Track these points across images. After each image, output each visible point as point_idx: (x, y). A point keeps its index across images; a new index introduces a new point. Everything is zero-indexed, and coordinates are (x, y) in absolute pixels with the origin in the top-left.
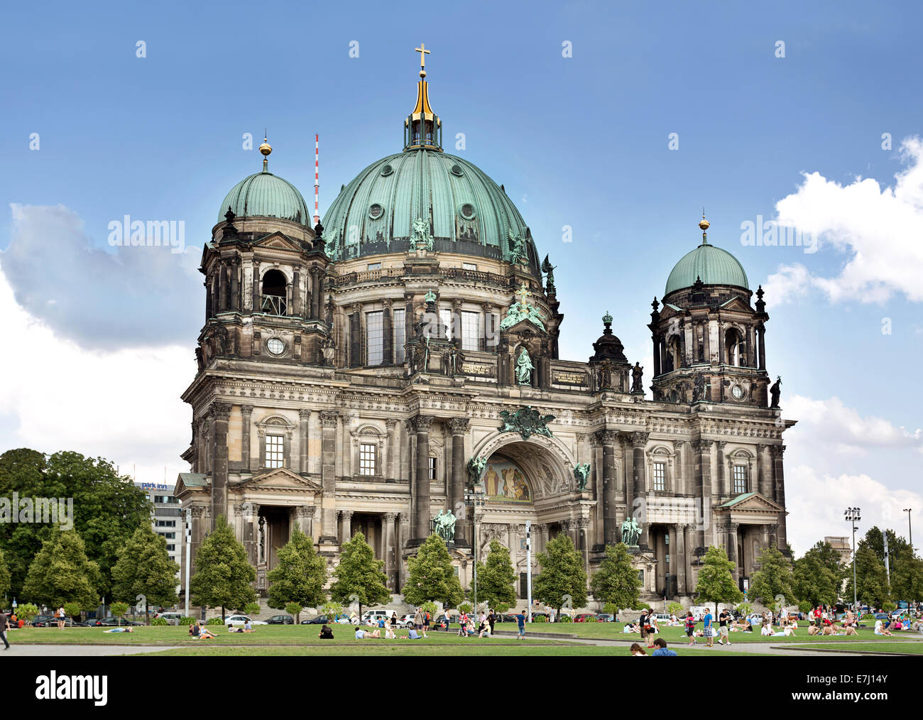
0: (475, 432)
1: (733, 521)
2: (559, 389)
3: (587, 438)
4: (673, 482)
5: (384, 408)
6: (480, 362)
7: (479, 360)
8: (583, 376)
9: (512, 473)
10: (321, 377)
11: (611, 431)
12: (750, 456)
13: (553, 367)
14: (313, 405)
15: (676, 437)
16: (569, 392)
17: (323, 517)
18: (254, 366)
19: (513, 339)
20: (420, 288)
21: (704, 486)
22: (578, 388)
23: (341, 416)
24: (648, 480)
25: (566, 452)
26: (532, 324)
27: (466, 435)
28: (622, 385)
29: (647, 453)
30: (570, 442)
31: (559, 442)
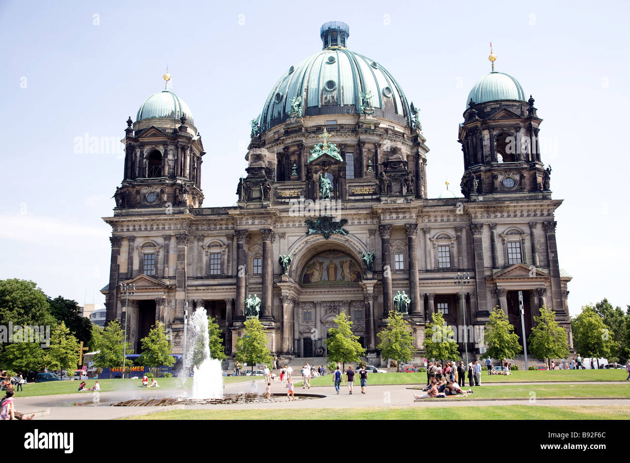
0: (290, 238)
1: (499, 288)
2: (356, 200)
3: (378, 233)
4: (456, 260)
5: (224, 228)
6: (294, 188)
7: (292, 187)
8: (374, 187)
9: (348, 263)
11: (384, 226)
12: (521, 233)
13: (350, 184)
14: (172, 231)
15: (456, 224)
16: (363, 200)
17: (176, 305)
18: (136, 212)
19: (316, 168)
20: (292, 142)
21: (476, 261)
22: (370, 197)
23: (195, 237)
24: (433, 260)
25: (359, 245)
26: (330, 156)
27: (282, 240)
28: (402, 190)
29: (430, 239)
30: (365, 237)
31: (354, 237)
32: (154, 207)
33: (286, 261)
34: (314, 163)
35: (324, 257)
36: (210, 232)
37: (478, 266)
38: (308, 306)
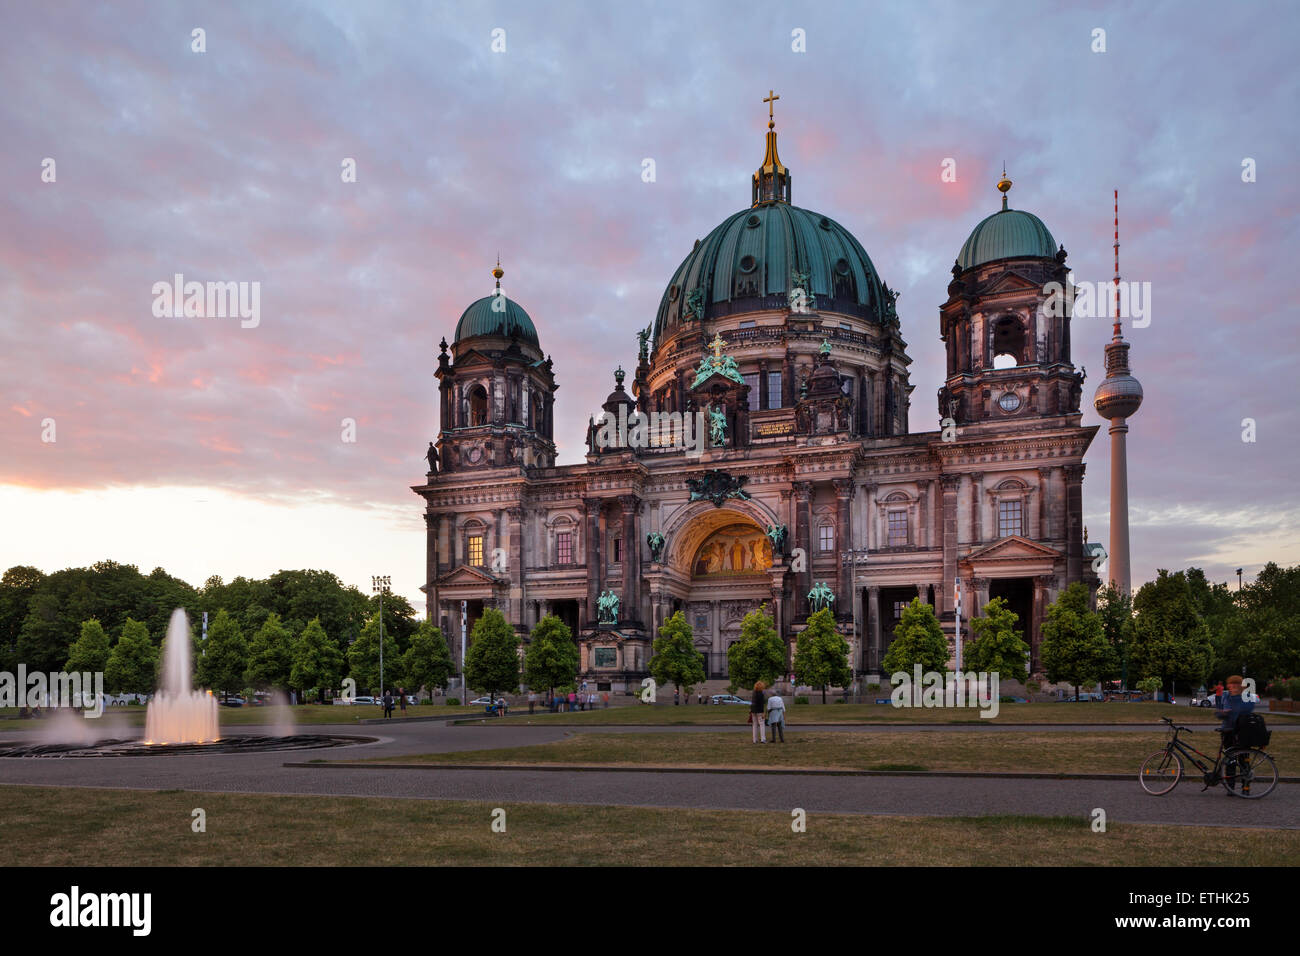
0: (665, 507)
1: (977, 576)
2: (762, 444)
3: (792, 494)
5: (573, 496)
8: (791, 422)
9: (761, 543)
10: (508, 477)
12: (1023, 486)
13: (754, 420)
14: (502, 504)
15: (920, 476)
16: (774, 445)
17: (510, 607)
19: (704, 397)
21: (946, 534)
22: (785, 439)
23: (536, 511)
24: (879, 534)
25: (765, 515)
26: (724, 377)
27: (653, 511)
28: (833, 425)
29: (876, 501)
30: (775, 502)
31: (760, 504)
32: (479, 468)
33: (656, 541)
34: (700, 390)
35: (727, 535)
36: (554, 503)
37: (947, 542)
38: (702, 608)
